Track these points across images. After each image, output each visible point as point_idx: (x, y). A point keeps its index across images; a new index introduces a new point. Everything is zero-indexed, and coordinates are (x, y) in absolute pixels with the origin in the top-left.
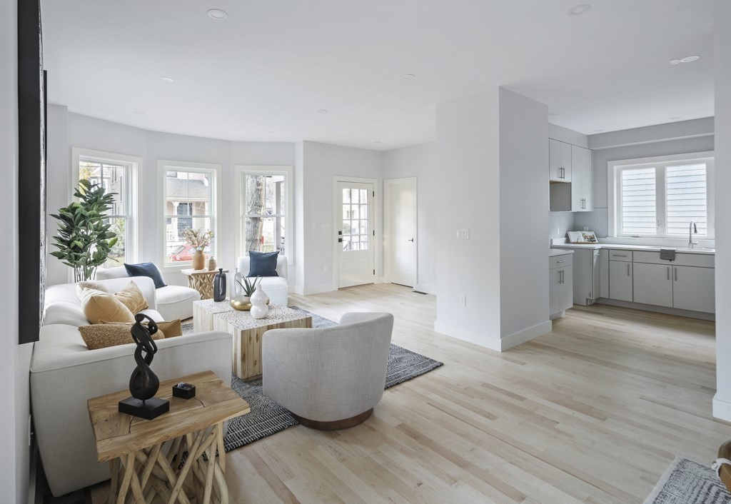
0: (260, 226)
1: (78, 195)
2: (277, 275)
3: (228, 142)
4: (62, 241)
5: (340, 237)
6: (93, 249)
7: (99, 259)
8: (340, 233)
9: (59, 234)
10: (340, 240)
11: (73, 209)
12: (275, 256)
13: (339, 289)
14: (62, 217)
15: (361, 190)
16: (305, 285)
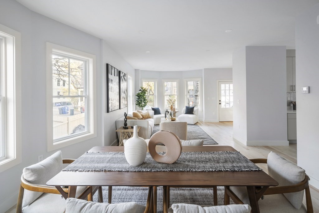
0: (198, 98)
1: (140, 90)
2: (193, 114)
3: (182, 72)
4: (137, 101)
5: (220, 102)
6: (143, 103)
7: (145, 106)
8: (220, 101)
9: (137, 100)
10: (220, 104)
11: (139, 94)
12: (193, 108)
13: (219, 122)
14: (137, 96)
15: (230, 85)
16: (205, 119)
